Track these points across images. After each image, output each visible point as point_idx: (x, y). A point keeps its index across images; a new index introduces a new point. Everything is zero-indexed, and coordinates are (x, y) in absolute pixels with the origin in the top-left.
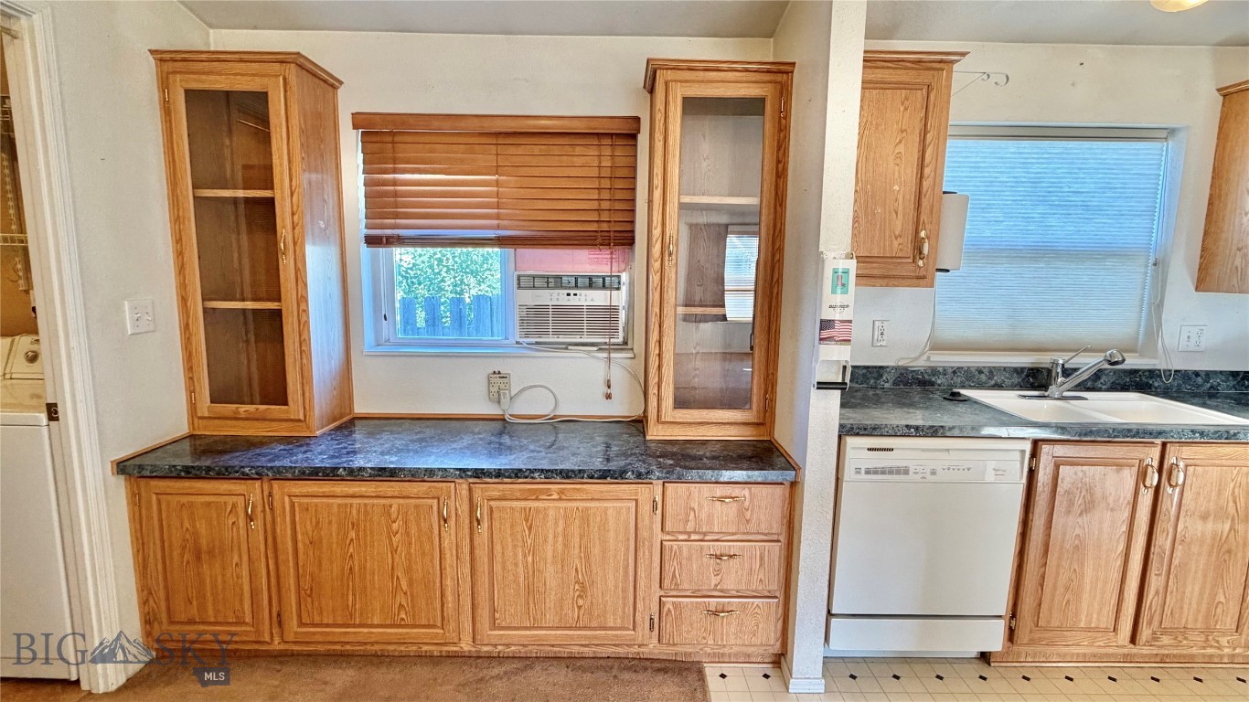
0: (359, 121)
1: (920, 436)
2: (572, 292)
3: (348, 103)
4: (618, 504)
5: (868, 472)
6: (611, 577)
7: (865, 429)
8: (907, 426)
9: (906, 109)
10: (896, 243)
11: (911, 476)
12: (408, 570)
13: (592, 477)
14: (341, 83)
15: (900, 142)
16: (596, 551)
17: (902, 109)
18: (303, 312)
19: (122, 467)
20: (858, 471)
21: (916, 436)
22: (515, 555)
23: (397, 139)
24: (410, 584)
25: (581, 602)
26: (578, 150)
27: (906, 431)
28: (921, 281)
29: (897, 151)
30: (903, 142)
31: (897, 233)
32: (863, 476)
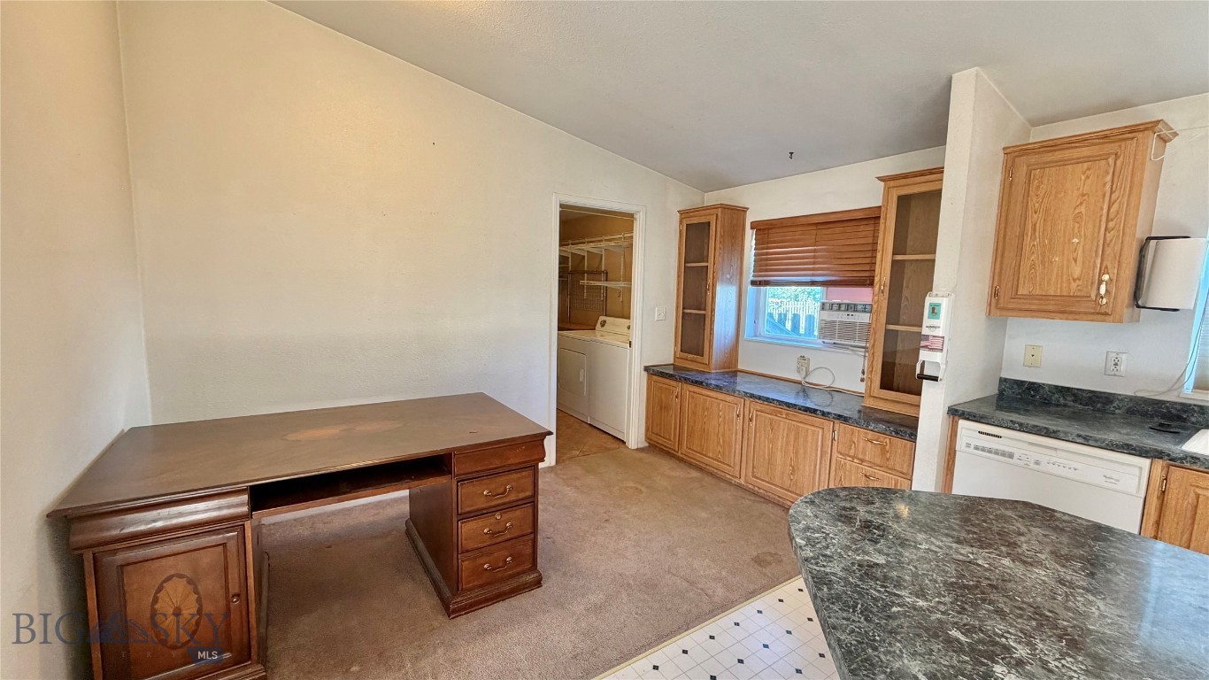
0: (754, 225)
1: (1024, 431)
2: (851, 314)
3: (750, 218)
4: (813, 428)
5: (976, 448)
6: (807, 468)
7: (974, 417)
8: (1011, 421)
9: (1088, 177)
10: (1074, 285)
11: (1015, 461)
12: (723, 435)
13: (800, 409)
14: (748, 209)
15: (1081, 203)
16: (801, 451)
17: (1083, 178)
18: (713, 316)
19: (647, 369)
20: (968, 445)
21: (1019, 430)
22: (765, 442)
23: (770, 231)
24: (724, 442)
25: (792, 477)
26: (862, 228)
27: (1010, 424)
28: (1107, 318)
29: (1077, 211)
30: (1084, 204)
31: (1076, 277)
32: (971, 450)
